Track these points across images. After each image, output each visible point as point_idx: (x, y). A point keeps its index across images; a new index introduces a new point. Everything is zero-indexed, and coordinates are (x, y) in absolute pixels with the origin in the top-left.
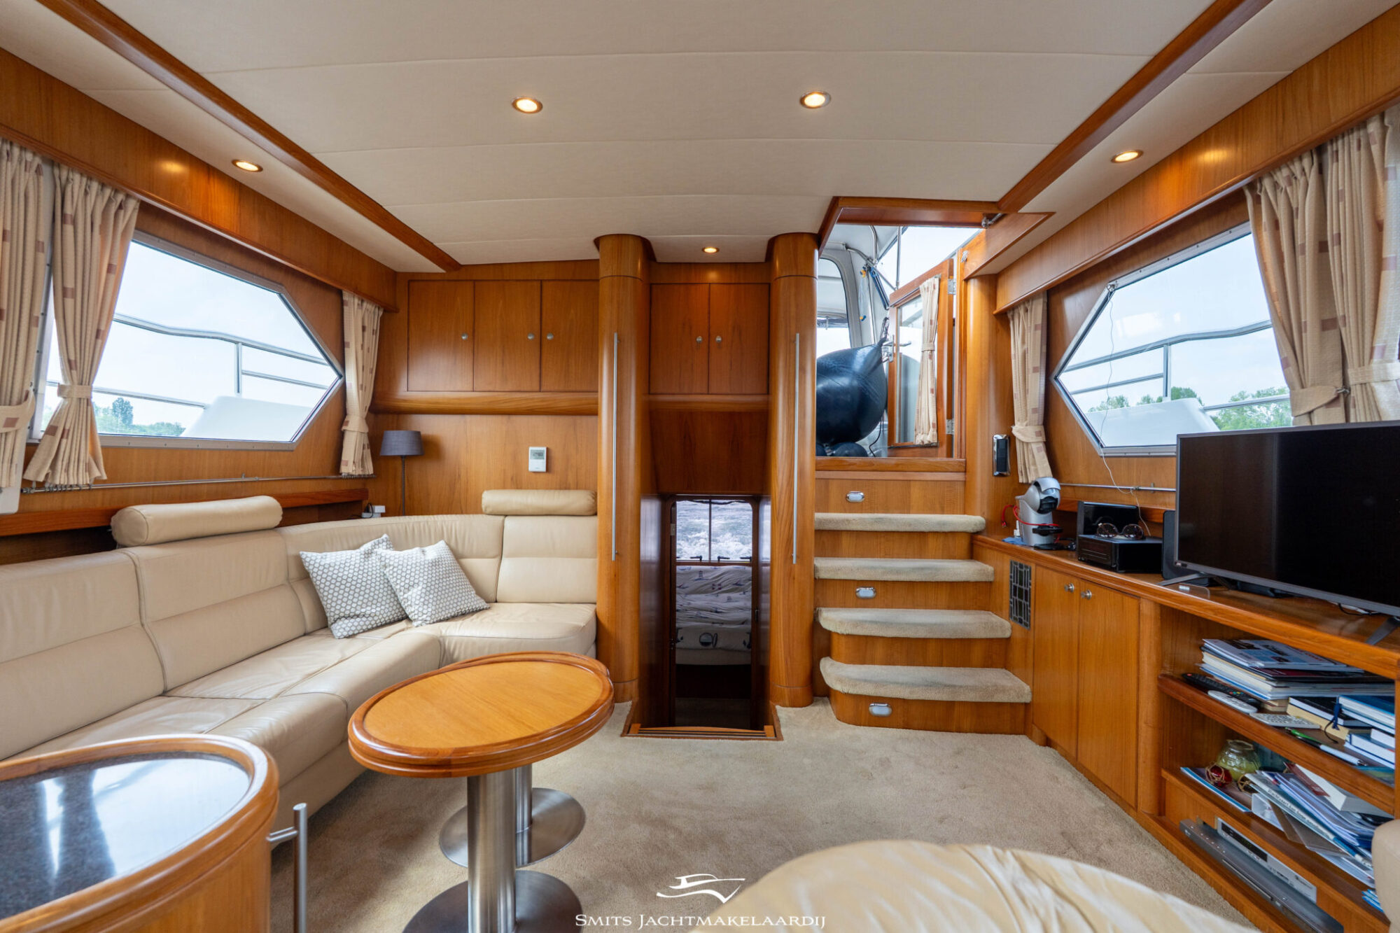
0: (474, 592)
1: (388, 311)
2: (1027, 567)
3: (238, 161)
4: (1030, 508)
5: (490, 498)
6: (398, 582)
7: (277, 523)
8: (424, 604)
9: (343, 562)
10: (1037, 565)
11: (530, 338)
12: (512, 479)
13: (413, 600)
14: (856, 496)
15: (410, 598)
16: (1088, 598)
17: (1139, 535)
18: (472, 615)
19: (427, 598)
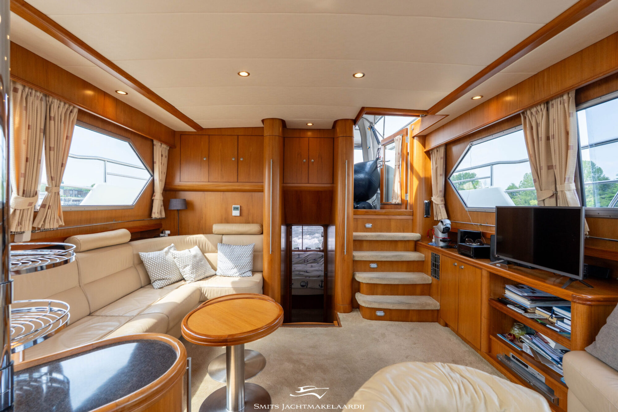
0: (211, 268)
1: (172, 148)
2: (438, 255)
3: (118, 91)
4: (439, 232)
5: (216, 228)
6: (180, 264)
7: (129, 240)
8: (192, 274)
9: (157, 256)
10: (442, 255)
11: (233, 159)
12: (225, 219)
13: (187, 272)
14: (369, 225)
15: (185, 271)
16: (462, 269)
17: (482, 244)
18: (211, 278)
19: (193, 271)
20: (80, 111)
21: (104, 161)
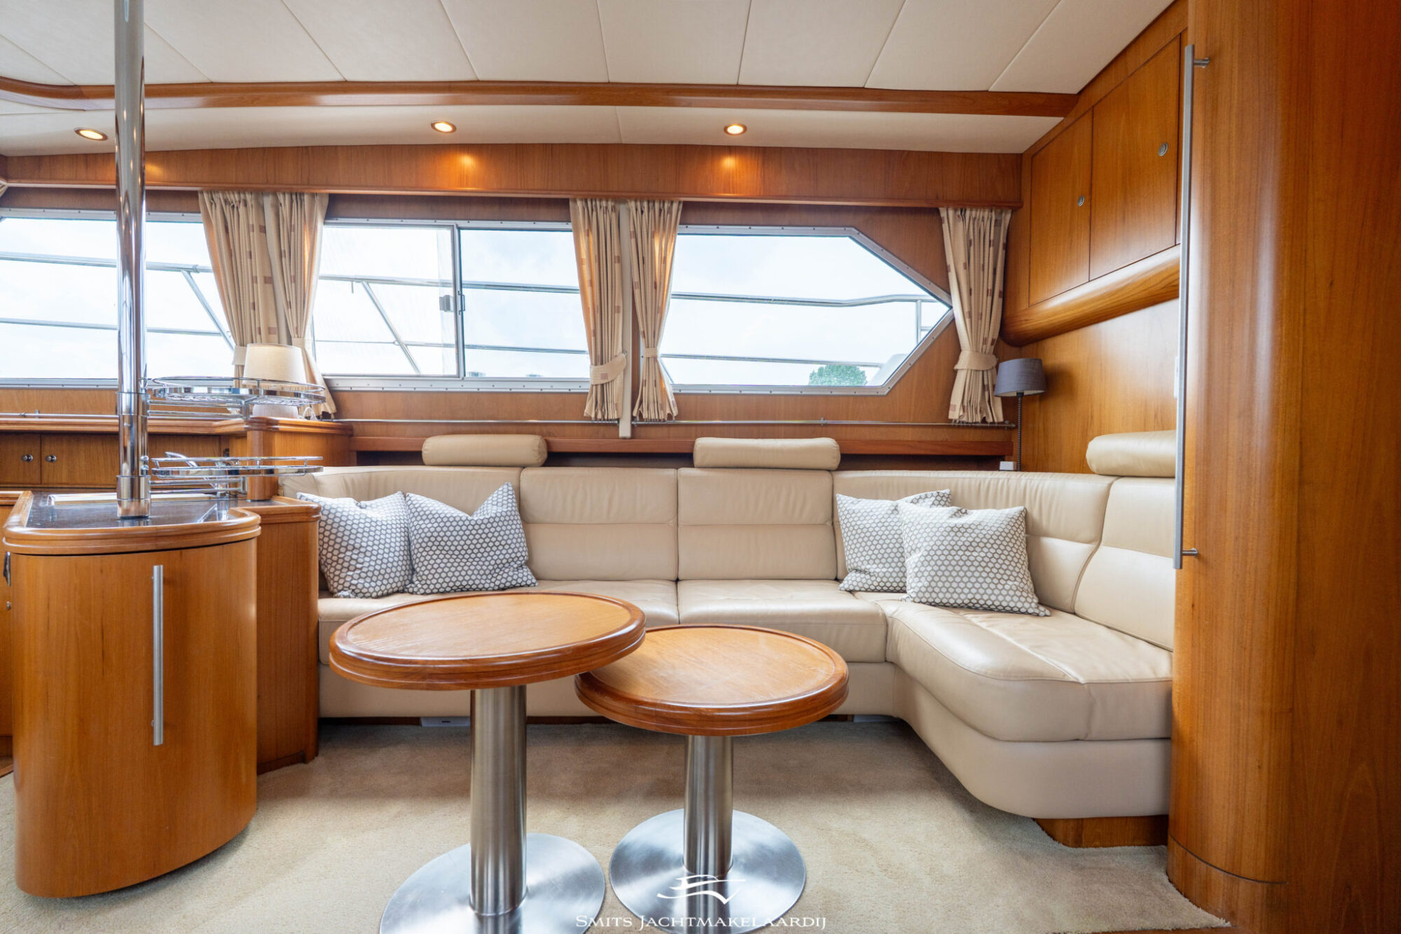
1: (1015, 209)
5: (1100, 448)
6: (907, 542)
7: (833, 467)
13: (912, 569)
20: (687, 207)
21: (916, 301)
